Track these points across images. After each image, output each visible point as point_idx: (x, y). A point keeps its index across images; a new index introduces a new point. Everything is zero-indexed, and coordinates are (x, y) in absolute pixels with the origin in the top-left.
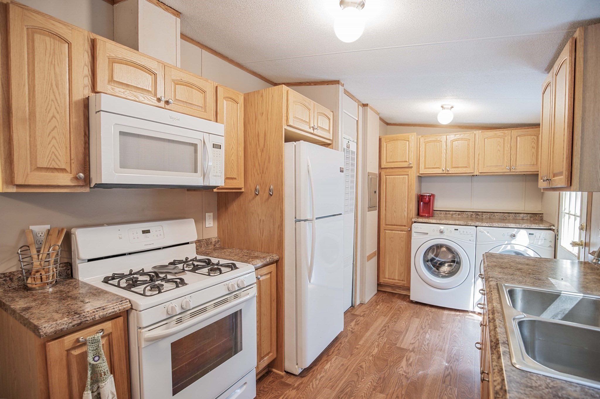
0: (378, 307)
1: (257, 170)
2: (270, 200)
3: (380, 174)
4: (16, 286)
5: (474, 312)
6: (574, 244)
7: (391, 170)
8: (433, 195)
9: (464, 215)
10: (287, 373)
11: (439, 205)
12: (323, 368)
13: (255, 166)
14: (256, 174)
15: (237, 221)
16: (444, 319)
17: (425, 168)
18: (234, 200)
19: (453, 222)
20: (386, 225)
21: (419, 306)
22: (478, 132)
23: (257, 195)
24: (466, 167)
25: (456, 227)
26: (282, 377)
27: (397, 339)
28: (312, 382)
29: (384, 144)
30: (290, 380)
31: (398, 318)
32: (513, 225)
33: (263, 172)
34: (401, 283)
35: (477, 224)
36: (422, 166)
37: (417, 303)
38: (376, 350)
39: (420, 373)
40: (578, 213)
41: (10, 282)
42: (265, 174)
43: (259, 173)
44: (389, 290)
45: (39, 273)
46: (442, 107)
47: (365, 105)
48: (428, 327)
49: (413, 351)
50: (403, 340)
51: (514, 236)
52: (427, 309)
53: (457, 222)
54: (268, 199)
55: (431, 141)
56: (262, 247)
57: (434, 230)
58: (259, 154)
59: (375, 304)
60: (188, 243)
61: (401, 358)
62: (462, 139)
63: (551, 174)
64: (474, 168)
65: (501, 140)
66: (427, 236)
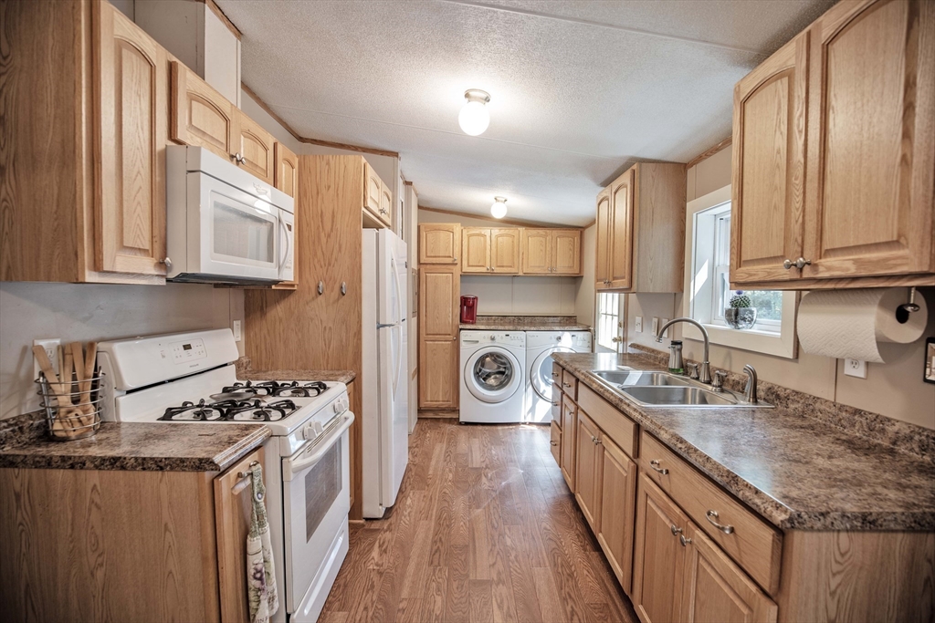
0: (428, 435)
1: (319, 261)
2: (341, 301)
3: (419, 270)
4: (27, 440)
5: (525, 423)
6: (615, 340)
7: (432, 266)
8: (476, 298)
9: (507, 320)
10: (367, 519)
11: (481, 309)
12: (405, 504)
13: (315, 255)
14: (318, 266)
15: (283, 331)
16: (501, 434)
17: (469, 266)
18: (277, 302)
19: (502, 328)
20: (427, 334)
21: (470, 427)
22: (522, 229)
23: (320, 294)
24: (511, 267)
25: (507, 333)
26: (363, 525)
27: (466, 461)
28: (401, 519)
29: (423, 234)
30: (375, 525)
31: (456, 443)
32: (557, 328)
34: (445, 405)
35: (526, 328)
36: (465, 263)
37: (467, 424)
38: (451, 475)
39: (503, 483)
40: (616, 313)
41: (20, 434)
42: (333, 267)
43: (323, 266)
44: (430, 415)
45: (73, 414)
46: (495, 199)
47: (410, 183)
48: (489, 444)
49: (487, 467)
50: (472, 460)
51: (560, 338)
52: (480, 428)
53: (507, 328)
54: (338, 299)
55: (474, 235)
56: (328, 363)
57: (484, 338)
58: (324, 240)
59: (422, 433)
60: (226, 365)
61: (479, 478)
62: (507, 235)
63: (611, 278)
64: (518, 268)
65: (543, 240)
66: (477, 345)
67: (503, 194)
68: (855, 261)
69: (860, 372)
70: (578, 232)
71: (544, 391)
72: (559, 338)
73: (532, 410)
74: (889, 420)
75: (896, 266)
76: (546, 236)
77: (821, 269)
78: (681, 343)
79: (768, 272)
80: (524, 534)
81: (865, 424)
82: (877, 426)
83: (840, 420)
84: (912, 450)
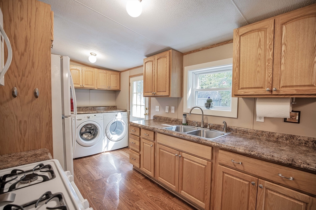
2: (35, 102)
24: (92, 85)
25: (95, 114)
27: (91, 178)
33: (23, 75)
38: (89, 188)
40: (144, 104)
42: (27, 77)
43: (17, 76)
46: (91, 54)
48: (95, 166)
49: (103, 177)
50: (94, 176)
57: (84, 117)
61: (104, 183)
62: (90, 71)
63: (156, 91)
64: (95, 86)
65: (105, 75)
66: (80, 121)
67: (94, 52)
68: (296, 90)
69: (262, 120)
70: (119, 73)
71: (112, 137)
72: (116, 115)
73: (107, 146)
74: (274, 133)
75: (313, 92)
76: (106, 73)
77: (281, 92)
78: (186, 115)
79: (255, 92)
80: (145, 203)
81: (267, 135)
82: (271, 135)
83: (258, 134)
84: (283, 140)
